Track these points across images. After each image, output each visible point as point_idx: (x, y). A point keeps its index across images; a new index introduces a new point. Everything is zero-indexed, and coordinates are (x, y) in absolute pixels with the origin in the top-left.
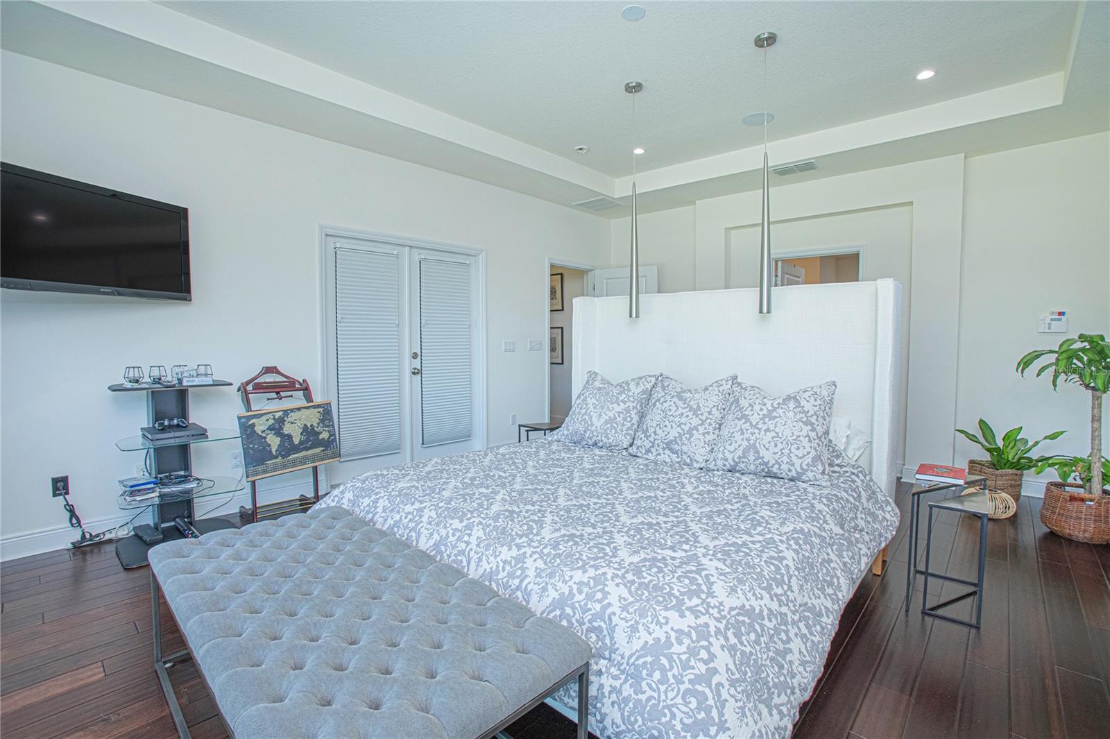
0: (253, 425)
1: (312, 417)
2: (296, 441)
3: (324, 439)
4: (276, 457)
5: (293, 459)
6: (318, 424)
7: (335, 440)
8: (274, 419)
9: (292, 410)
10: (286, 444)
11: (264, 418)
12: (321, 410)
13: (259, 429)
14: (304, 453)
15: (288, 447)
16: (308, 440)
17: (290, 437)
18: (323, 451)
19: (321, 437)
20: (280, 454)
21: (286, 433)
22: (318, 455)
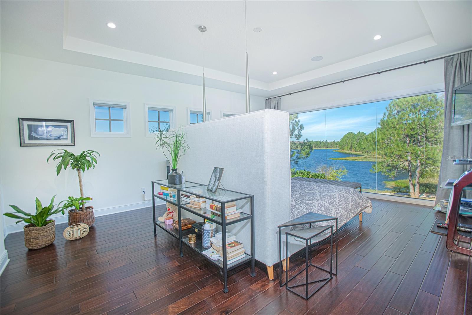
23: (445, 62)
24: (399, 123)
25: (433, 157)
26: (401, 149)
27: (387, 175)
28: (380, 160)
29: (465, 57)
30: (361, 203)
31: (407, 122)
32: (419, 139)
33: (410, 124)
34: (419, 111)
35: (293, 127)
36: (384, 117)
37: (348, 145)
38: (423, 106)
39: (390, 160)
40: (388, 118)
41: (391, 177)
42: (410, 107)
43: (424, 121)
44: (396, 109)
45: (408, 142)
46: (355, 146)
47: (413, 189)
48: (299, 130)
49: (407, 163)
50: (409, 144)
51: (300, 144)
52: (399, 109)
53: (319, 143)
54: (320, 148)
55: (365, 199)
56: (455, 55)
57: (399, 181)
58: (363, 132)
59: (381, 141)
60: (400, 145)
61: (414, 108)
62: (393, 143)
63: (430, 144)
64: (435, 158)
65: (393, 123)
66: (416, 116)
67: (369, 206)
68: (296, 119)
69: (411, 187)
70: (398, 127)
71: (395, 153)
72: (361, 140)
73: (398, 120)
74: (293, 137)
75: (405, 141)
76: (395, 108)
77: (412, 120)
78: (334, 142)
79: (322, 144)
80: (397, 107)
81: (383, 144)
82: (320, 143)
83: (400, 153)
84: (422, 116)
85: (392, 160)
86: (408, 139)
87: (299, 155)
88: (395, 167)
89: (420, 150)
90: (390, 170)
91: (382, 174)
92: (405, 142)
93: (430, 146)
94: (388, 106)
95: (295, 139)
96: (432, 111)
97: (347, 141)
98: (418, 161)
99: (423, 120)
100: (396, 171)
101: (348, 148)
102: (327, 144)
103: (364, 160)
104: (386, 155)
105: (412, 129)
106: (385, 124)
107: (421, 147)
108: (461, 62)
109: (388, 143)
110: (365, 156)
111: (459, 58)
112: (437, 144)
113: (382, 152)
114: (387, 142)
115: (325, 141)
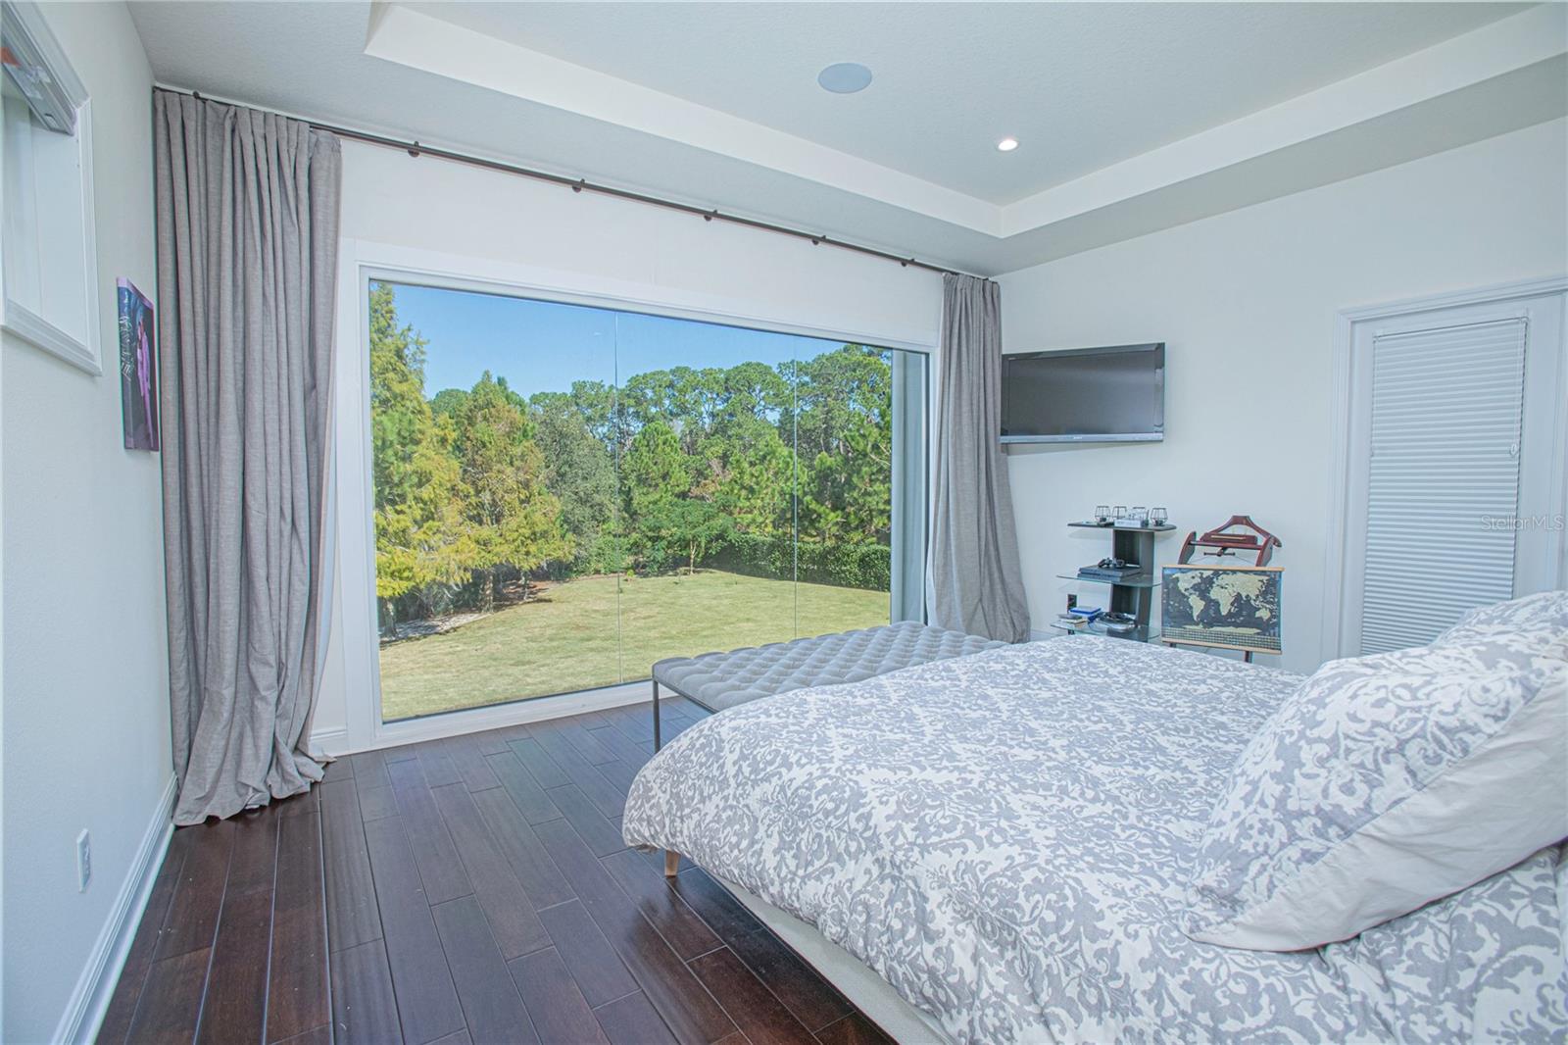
0: (1177, 579)
1: (1251, 586)
2: (1224, 612)
3: (1261, 618)
4: (1197, 624)
5: (1217, 633)
6: (1257, 596)
7: (1278, 624)
8: (1201, 577)
9: (1225, 572)
10: (1211, 612)
11: (1190, 574)
12: (1265, 578)
13: (1182, 586)
14: (1231, 629)
15: (1212, 617)
16: (1238, 614)
17: (1217, 604)
18: (1258, 634)
19: (1258, 614)
20: (1202, 621)
21: (1213, 597)
22: (1250, 637)
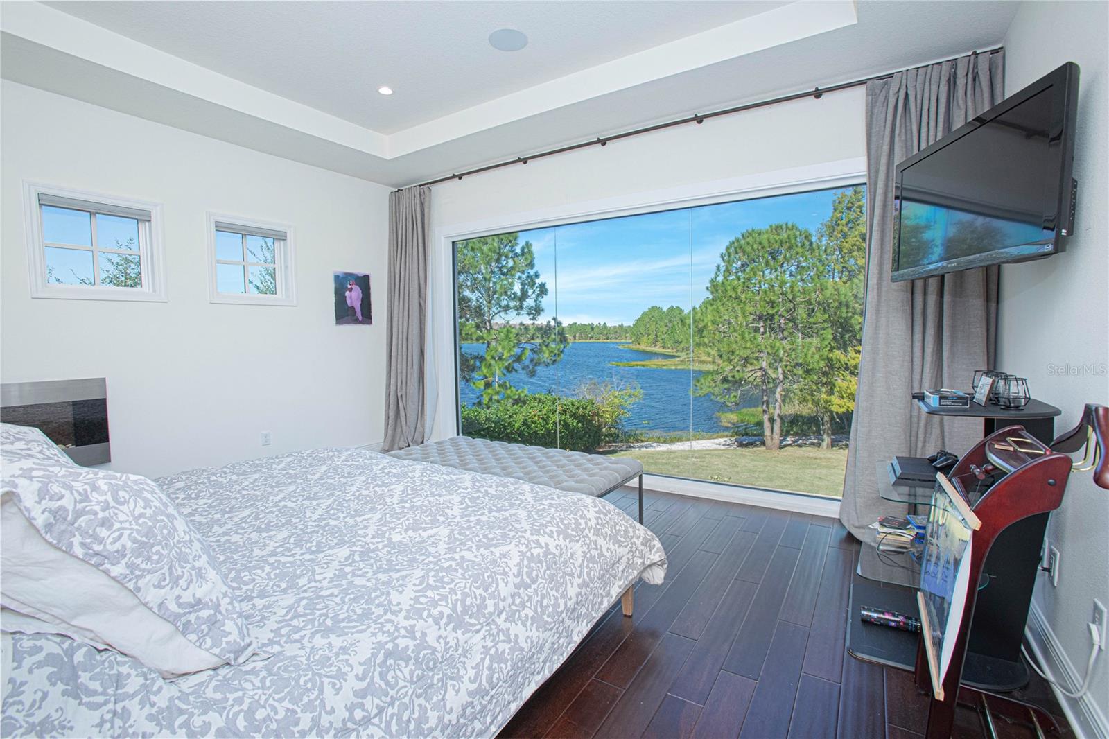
23: (868, 95)
24: (745, 289)
25: (806, 361)
26: (748, 345)
27: (722, 400)
28: (710, 367)
29: (916, 81)
30: (624, 560)
31: (760, 287)
32: (782, 325)
33: (765, 292)
34: (782, 266)
35: (522, 290)
36: (717, 275)
37: (649, 335)
38: (788, 255)
39: (727, 369)
40: (725, 278)
41: (730, 405)
42: (766, 255)
43: (791, 287)
44: (740, 259)
45: (762, 330)
46: (663, 337)
47: (770, 428)
48: (538, 295)
49: (759, 374)
50: (763, 334)
51: (539, 329)
52: (744, 258)
53: (589, 328)
54: (591, 341)
55: (641, 540)
56: (891, 76)
57: (745, 411)
58: (678, 308)
59: (711, 327)
60: (746, 335)
61: (774, 258)
62: (735, 331)
63: (800, 335)
64: (807, 365)
65: (734, 289)
66: (778, 276)
67: (655, 564)
68: (530, 271)
69: (767, 424)
70: (743, 297)
71: (737, 352)
72: (675, 323)
73: (744, 283)
74: (522, 312)
75: (756, 327)
76: (737, 256)
77: (769, 284)
78: (621, 326)
79: (596, 330)
80: (741, 254)
81: (714, 333)
82: (593, 329)
83: (747, 353)
84: (787, 277)
85: (732, 367)
86: (762, 324)
87: (536, 357)
88: (738, 383)
89: (783, 348)
90: (729, 390)
91: (713, 397)
92: (756, 330)
93: (800, 340)
94: (724, 252)
95: (528, 317)
96: (803, 267)
97: (648, 326)
98: (780, 370)
99: (788, 285)
100: (739, 392)
101: (649, 342)
102: (605, 332)
103: (679, 367)
104: (721, 356)
105: (768, 303)
106: (720, 291)
107: (785, 342)
108: (907, 94)
109: (724, 332)
110: (682, 359)
111: (904, 82)
112: (812, 336)
113: (714, 352)
114: (722, 330)
115: (602, 324)
